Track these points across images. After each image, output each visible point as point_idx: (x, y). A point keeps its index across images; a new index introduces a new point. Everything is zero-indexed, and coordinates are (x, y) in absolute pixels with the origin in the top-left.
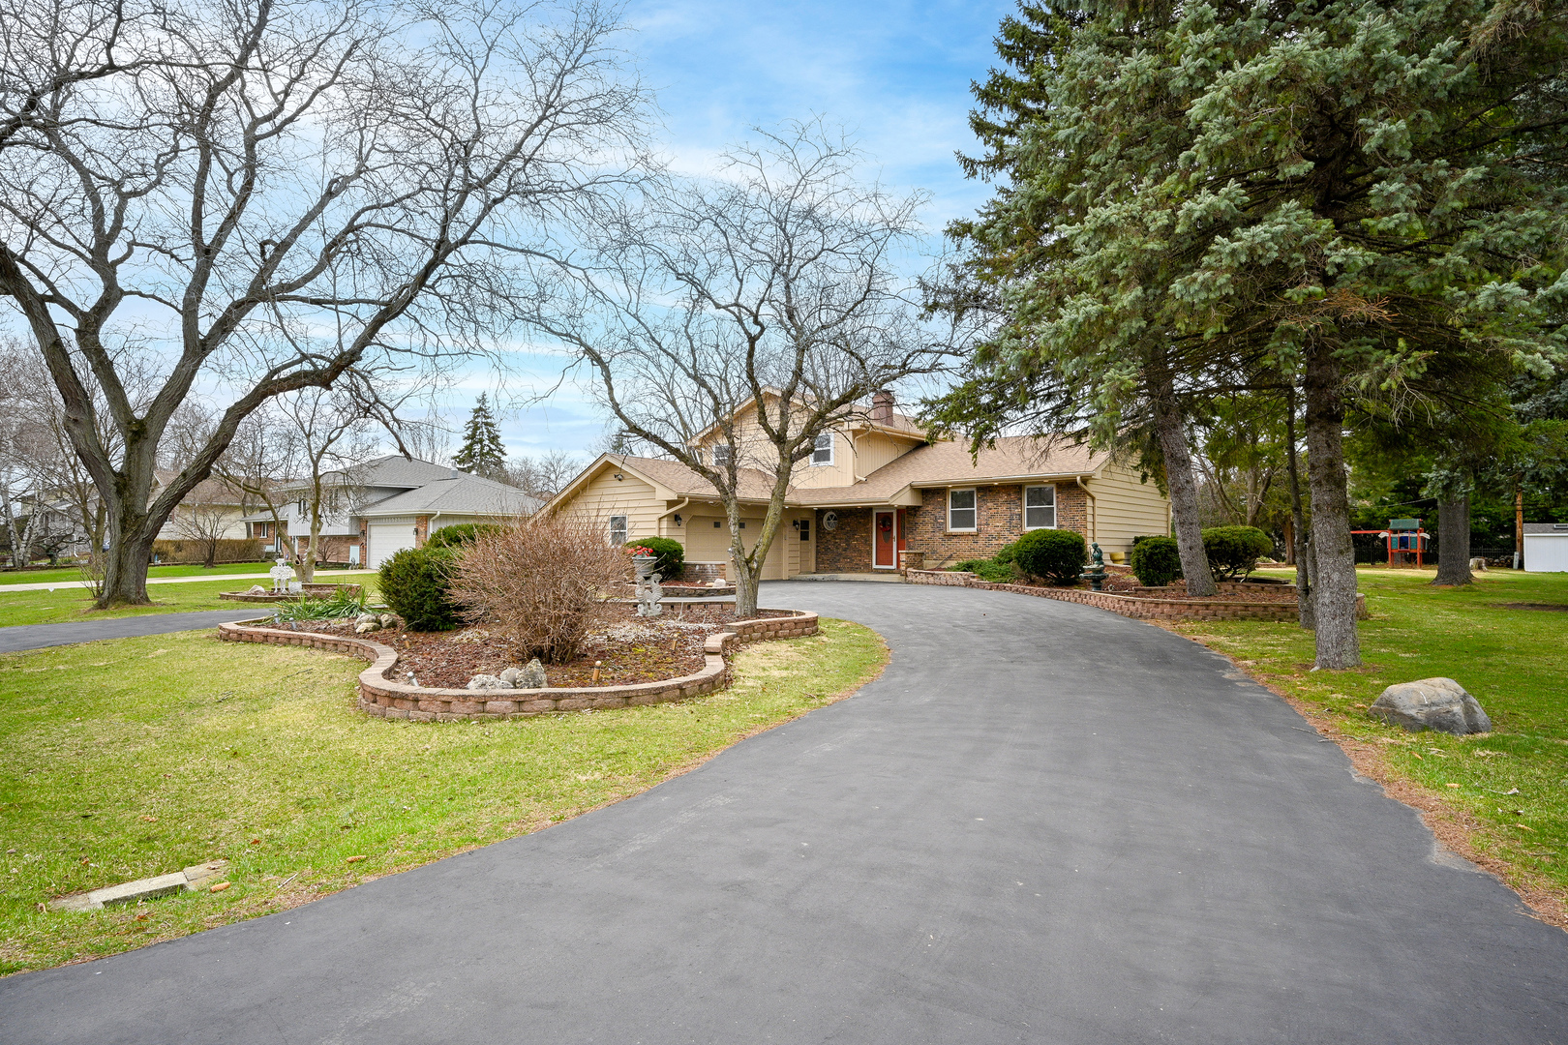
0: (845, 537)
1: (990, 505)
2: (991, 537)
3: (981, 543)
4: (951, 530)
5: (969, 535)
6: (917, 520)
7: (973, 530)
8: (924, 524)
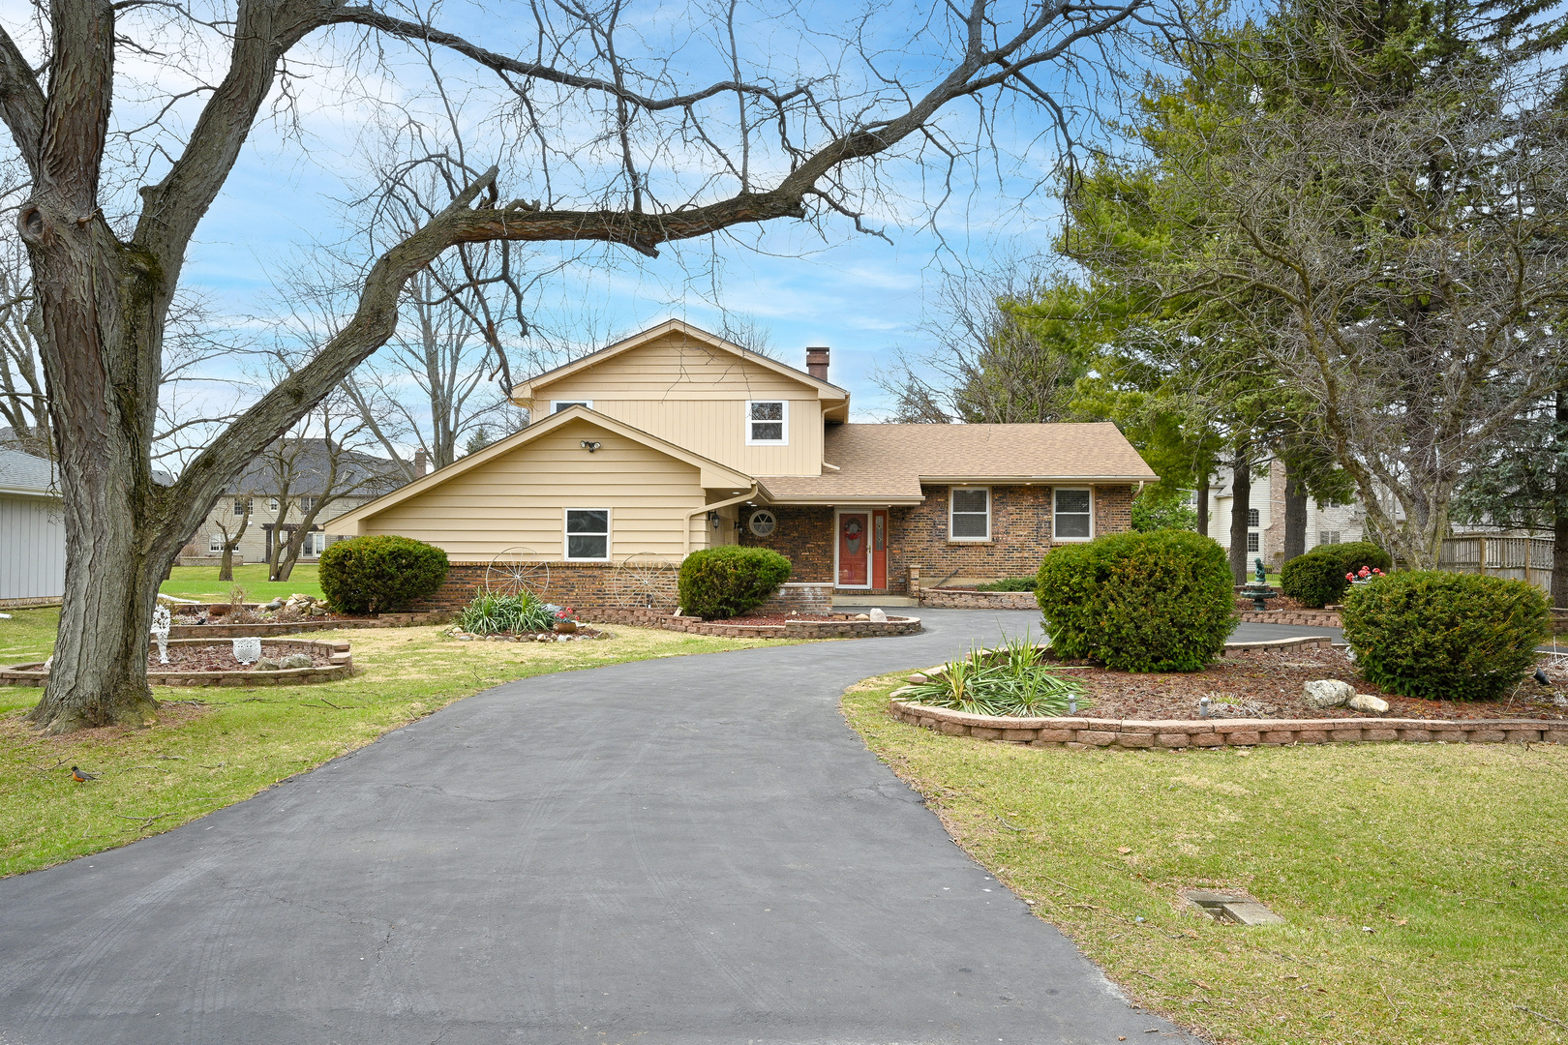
0: (788, 546)
1: (1011, 509)
2: (1012, 549)
3: (998, 555)
4: (952, 539)
5: (984, 545)
6: (906, 525)
7: (987, 539)
8: (917, 530)
